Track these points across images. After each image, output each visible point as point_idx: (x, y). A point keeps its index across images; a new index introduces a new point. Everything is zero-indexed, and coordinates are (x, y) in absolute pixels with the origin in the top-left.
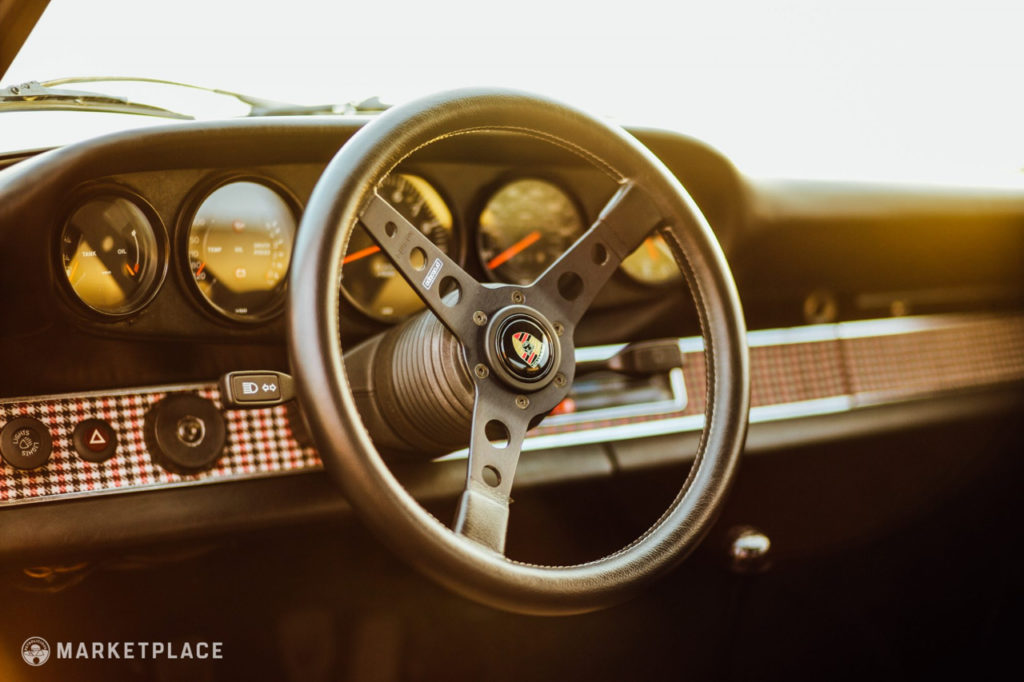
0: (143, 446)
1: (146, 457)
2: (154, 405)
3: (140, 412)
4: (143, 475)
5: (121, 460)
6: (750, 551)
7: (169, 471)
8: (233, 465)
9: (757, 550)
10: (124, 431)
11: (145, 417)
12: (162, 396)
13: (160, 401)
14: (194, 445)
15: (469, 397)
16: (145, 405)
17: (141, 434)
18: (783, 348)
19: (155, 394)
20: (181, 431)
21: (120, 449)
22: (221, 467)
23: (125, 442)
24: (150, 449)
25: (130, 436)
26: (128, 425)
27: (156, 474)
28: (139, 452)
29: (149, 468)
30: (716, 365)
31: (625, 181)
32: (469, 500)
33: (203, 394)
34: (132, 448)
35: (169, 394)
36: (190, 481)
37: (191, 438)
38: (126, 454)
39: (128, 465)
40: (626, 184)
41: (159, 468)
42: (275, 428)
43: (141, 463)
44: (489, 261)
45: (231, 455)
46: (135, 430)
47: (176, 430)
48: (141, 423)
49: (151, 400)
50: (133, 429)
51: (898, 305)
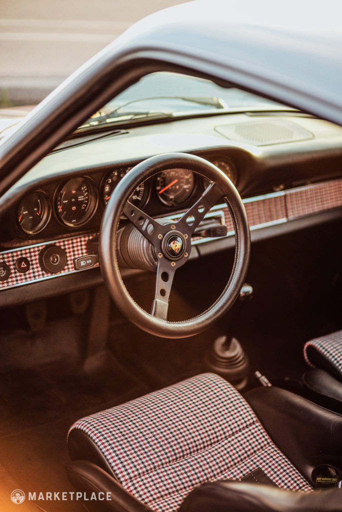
0: (38, 265)
1: (40, 269)
2: (42, 250)
3: (37, 253)
4: (39, 275)
5: (31, 271)
6: (246, 293)
7: (47, 273)
8: (68, 269)
9: (248, 292)
10: (32, 261)
11: (39, 254)
12: (44, 247)
13: (44, 249)
14: (56, 264)
15: (156, 263)
16: (38, 250)
17: (37, 261)
18: (264, 201)
19: (42, 246)
20: (51, 259)
21: (31, 267)
22: (64, 270)
23: (32, 265)
24: (41, 266)
25: (34, 262)
26: (33, 258)
27: (43, 274)
28: (37, 267)
29: (41, 273)
30: (239, 245)
31: (212, 182)
32: (156, 302)
33: (58, 244)
34: (35, 266)
35: (46, 245)
36: (54, 276)
37: (55, 261)
38: (33, 269)
39: (34, 272)
40: (212, 183)
41: (44, 272)
42: (82, 249)
43: (38, 271)
44: (160, 190)
45: (68, 265)
46: (36, 260)
47: (50, 259)
48: (37, 257)
49: (41, 248)
50: (35, 260)
51: (309, 181)
